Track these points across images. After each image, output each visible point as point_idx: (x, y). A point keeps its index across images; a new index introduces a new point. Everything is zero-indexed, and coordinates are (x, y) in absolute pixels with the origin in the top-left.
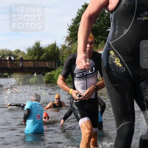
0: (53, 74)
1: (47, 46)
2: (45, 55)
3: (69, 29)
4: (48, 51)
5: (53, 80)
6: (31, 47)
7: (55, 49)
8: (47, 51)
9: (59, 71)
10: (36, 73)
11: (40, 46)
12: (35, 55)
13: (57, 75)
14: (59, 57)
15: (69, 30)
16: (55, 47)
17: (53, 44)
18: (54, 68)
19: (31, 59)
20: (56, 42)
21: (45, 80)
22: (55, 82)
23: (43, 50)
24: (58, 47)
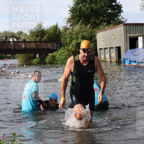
0: (55, 55)
1: (49, 28)
2: (47, 37)
3: (70, 10)
4: (50, 32)
5: (55, 61)
6: (33, 29)
7: (56, 31)
8: (48, 32)
9: (61, 52)
10: (38, 54)
11: (42, 28)
12: (37, 36)
13: (59, 56)
14: (61, 38)
15: (70, 12)
16: (57, 29)
17: (54, 25)
18: (56, 49)
19: (33, 40)
20: (58, 24)
21: (48, 61)
22: (56, 63)
23: (45, 31)
24: (60, 29)
